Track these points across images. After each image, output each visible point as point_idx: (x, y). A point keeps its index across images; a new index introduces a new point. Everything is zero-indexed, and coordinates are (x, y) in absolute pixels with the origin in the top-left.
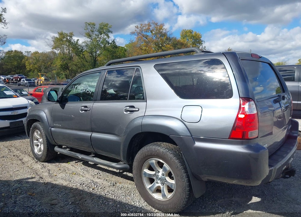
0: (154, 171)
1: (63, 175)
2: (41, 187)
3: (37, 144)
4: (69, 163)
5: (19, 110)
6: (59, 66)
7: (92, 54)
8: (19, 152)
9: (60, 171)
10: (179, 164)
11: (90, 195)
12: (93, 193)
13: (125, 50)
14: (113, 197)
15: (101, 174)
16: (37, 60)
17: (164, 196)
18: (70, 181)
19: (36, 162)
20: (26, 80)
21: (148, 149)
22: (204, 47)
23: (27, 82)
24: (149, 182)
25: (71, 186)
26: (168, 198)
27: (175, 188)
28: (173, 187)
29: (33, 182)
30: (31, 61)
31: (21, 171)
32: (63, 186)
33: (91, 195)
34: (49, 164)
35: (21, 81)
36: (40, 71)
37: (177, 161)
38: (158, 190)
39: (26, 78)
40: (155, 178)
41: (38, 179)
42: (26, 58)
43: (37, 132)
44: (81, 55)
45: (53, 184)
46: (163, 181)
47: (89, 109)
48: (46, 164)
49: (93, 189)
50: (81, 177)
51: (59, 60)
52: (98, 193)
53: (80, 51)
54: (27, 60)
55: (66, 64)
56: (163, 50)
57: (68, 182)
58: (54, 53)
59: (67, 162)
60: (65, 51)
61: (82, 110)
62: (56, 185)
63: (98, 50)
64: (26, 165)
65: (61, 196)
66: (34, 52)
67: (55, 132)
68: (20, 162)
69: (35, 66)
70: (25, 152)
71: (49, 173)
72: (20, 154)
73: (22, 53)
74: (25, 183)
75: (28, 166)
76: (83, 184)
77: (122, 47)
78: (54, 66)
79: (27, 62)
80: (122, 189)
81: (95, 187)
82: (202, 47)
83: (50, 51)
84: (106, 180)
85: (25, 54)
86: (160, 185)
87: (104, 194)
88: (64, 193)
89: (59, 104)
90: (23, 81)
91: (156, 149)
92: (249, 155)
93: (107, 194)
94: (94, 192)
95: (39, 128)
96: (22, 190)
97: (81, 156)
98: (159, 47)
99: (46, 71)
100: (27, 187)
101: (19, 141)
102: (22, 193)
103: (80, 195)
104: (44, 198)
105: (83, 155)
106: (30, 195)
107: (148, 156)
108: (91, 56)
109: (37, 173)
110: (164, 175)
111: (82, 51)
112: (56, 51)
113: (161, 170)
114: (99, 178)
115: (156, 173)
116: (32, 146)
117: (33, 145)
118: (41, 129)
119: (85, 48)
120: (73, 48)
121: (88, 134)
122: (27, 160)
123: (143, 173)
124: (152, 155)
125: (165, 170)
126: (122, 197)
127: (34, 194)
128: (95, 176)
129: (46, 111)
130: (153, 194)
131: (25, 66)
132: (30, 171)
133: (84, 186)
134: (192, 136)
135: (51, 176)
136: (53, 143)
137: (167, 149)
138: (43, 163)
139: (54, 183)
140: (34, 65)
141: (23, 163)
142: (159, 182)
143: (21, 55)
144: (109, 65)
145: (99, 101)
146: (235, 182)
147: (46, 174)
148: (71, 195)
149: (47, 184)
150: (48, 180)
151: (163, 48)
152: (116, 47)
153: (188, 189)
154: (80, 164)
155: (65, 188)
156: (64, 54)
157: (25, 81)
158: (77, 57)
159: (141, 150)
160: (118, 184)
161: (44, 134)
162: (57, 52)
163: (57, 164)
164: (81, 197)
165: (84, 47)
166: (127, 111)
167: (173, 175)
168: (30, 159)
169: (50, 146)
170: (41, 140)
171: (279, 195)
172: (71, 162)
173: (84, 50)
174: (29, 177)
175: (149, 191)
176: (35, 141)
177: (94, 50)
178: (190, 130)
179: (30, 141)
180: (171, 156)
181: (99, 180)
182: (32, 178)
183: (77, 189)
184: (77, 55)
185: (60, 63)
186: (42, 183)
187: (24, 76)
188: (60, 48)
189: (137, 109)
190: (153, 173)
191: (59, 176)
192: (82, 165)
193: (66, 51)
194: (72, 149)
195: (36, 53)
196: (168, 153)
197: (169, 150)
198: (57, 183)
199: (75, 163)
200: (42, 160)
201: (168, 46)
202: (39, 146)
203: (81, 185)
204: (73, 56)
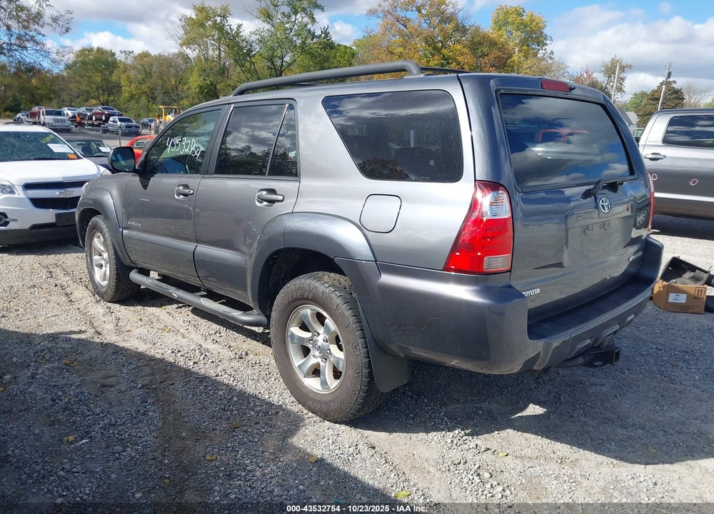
0: (310, 332)
1: (143, 331)
2: (92, 352)
3: (100, 262)
4: (163, 307)
5: (76, 187)
6: (195, 88)
7: (272, 63)
8: (68, 278)
9: (141, 323)
10: (352, 320)
11: (183, 373)
12: (193, 370)
13: (353, 55)
14: (231, 382)
15: (222, 334)
16: (146, 73)
17: (324, 383)
18: (154, 344)
19: (97, 302)
20: (121, 120)
21: (297, 286)
22: (549, 51)
23: (123, 124)
24: (300, 354)
25: (152, 353)
26: (331, 388)
27: (343, 368)
28: (341, 366)
29: (79, 340)
30: (132, 73)
31: (62, 318)
32: (136, 353)
33: (187, 373)
34: (123, 307)
35: (109, 122)
36: (152, 98)
37: (348, 313)
38: (316, 372)
39: (121, 115)
40: (310, 346)
41: (90, 335)
42: (122, 66)
43: (99, 237)
44: (248, 64)
45: (116, 346)
46: (326, 355)
47: (192, 192)
48: (116, 307)
49: (194, 363)
50: (180, 337)
51: (195, 74)
52: (203, 371)
53: (244, 53)
54: (124, 72)
55: (212, 84)
56: (444, 56)
57: (149, 345)
58: (186, 58)
59: (161, 306)
60: (210, 53)
61: (179, 194)
62: (123, 349)
63: (287, 53)
64: (76, 305)
65: (126, 372)
66: (139, 54)
67: (130, 238)
68: (64, 299)
69: (143, 87)
70: (81, 279)
71: (117, 325)
72: (69, 282)
73: (113, 54)
74: (63, 341)
75: (79, 309)
76: (179, 351)
77: (346, 47)
78: (185, 88)
79: (123, 77)
80: (256, 367)
81: (202, 358)
82: (544, 52)
83: (176, 51)
84: (230, 347)
85: (120, 57)
86: (319, 360)
87: (214, 375)
88: (134, 366)
89: (140, 177)
90: (114, 121)
91: (312, 287)
92: (489, 307)
93: (220, 374)
94: (196, 369)
95: (102, 228)
96: (53, 353)
97: (177, 293)
98: (435, 48)
99: (167, 100)
100: (64, 349)
101: (74, 255)
102: (52, 359)
103: (166, 373)
104: (93, 373)
105: (181, 291)
106: (65, 364)
107: (297, 300)
108: (269, 68)
109: (91, 324)
110: (327, 342)
111: (249, 54)
112: (188, 51)
113: (321, 330)
114: (217, 342)
115: (312, 336)
116: (90, 267)
117: (92, 265)
118: (106, 230)
119: (257, 48)
120: (228, 46)
121: (190, 246)
122: (80, 296)
123: (289, 334)
124: (304, 299)
125: (327, 330)
126: (250, 382)
127: (75, 363)
128: (208, 338)
129: (115, 192)
130: (305, 379)
131: (121, 87)
132: (78, 318)
133: (179, 354)
134: (376, 261)
135: (118, 330)
136: (127, 262)
137: (333, 286)
138: (109, 304)
139: (121, 344)
140: (140, 84)
141: (71, 301)
142: (317, 353)
143: (110, 59)
144: (242, 93)
145: (212, 174)
146: (455, 363)
147: (110, 326)
148: (147, 370)
149: (105, 346)
150: (111, 337)
151: (444, 51)
152: (330, 46)
153: (366, 371)
154: (187, 311)
155: (140, 356)
156: (207, 59)
157: (119, 123)
158: (238, 69)
159: (285, 287)
160: (251, 356)
161: (109, 243)
162: (192, 53)
163: (139, 308)
164: (165, 376)
165: (254, 44)
166: (262, 200)
167: (342, 343)
168: (87, 293)
169: (122, 268)
170: (105, 255)
171: (591, 407)
172: (168, 307)
173: (254, 53)
174: (74, 329)
175: (297, 371)
176: (96, 257)
177: (278, 53)
178: (374, 248)
179: (87, 256)
180: (339, 301)
181: (216, 345)
182: (80, 332)
183: (162, 360)
184: (237, 62)
185: (198, 83)
186: (98, 344)
187: (116, 111)
188: (199, 45)
189: (281, 198)
190: (307, 335)
191: (136, 332)
192: (190, 313)
193: (212, 53)
194: (165, 279)
195: (145, 55)
196: (333, 295)
197: (337, 289)
198: (126, 345)
199: (177, 308)
200: (106, 297)
201: (459, 47)
202: (104, 268)
203: (173, 352)
204: (230, 65)
